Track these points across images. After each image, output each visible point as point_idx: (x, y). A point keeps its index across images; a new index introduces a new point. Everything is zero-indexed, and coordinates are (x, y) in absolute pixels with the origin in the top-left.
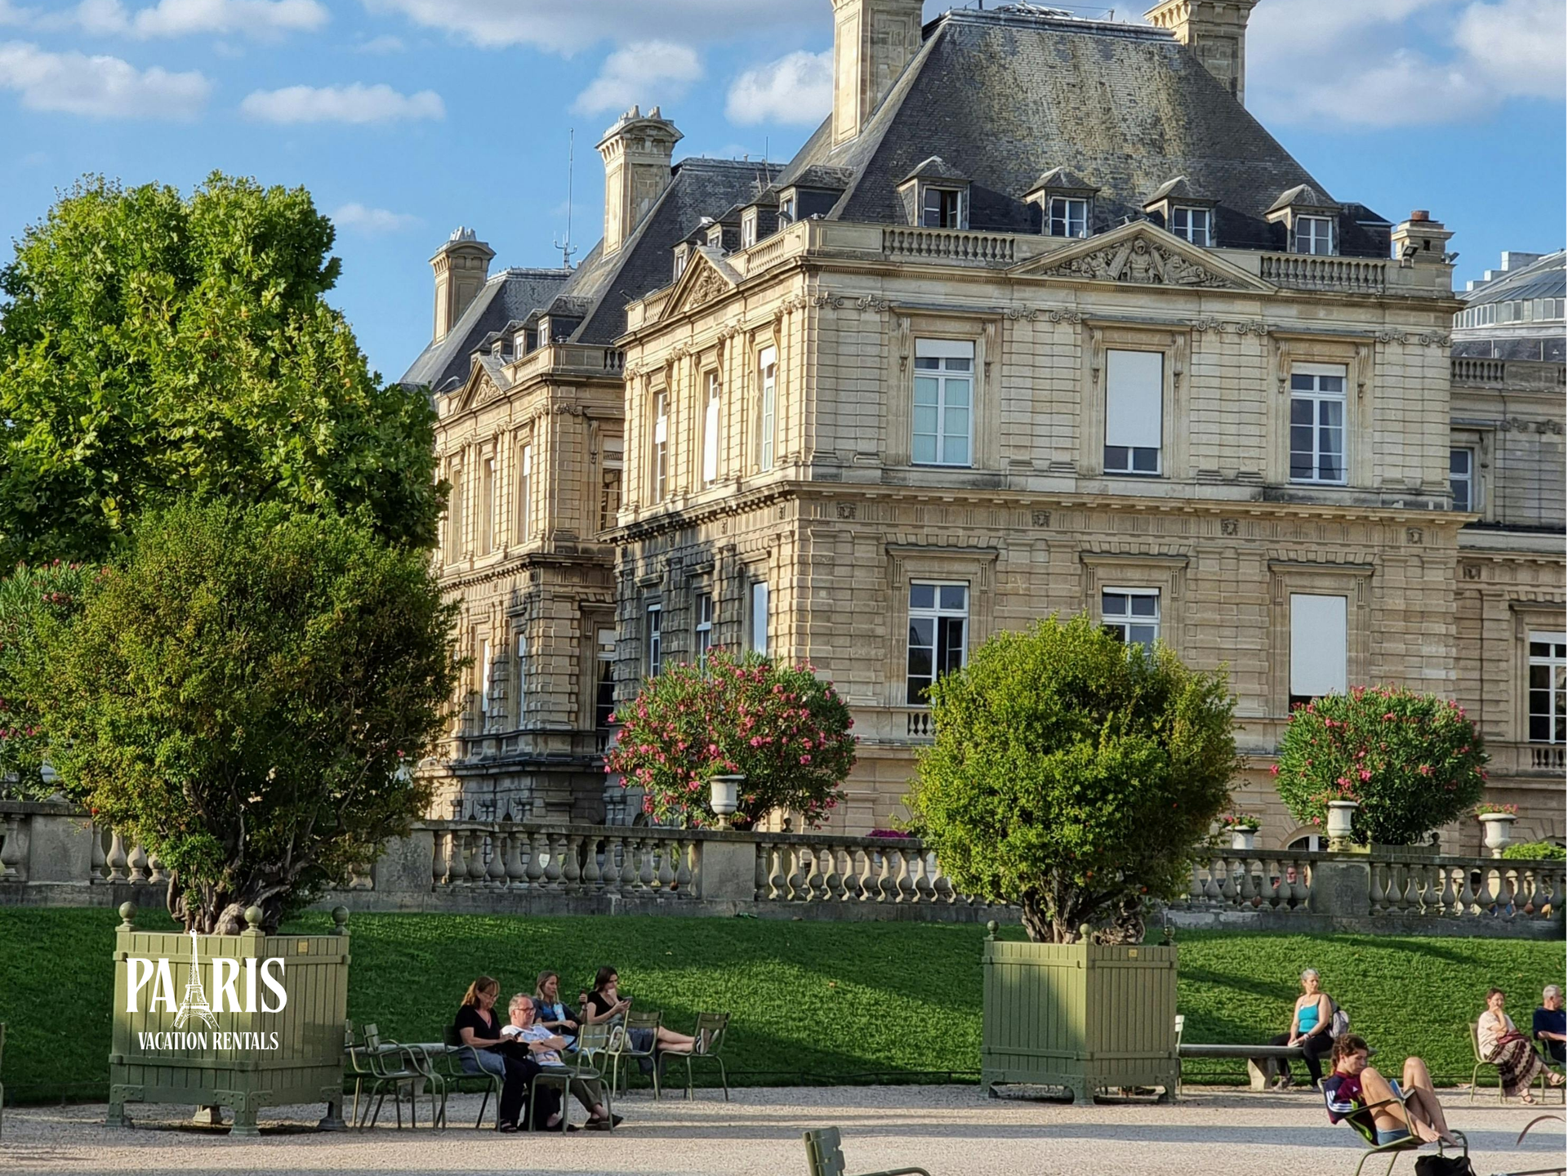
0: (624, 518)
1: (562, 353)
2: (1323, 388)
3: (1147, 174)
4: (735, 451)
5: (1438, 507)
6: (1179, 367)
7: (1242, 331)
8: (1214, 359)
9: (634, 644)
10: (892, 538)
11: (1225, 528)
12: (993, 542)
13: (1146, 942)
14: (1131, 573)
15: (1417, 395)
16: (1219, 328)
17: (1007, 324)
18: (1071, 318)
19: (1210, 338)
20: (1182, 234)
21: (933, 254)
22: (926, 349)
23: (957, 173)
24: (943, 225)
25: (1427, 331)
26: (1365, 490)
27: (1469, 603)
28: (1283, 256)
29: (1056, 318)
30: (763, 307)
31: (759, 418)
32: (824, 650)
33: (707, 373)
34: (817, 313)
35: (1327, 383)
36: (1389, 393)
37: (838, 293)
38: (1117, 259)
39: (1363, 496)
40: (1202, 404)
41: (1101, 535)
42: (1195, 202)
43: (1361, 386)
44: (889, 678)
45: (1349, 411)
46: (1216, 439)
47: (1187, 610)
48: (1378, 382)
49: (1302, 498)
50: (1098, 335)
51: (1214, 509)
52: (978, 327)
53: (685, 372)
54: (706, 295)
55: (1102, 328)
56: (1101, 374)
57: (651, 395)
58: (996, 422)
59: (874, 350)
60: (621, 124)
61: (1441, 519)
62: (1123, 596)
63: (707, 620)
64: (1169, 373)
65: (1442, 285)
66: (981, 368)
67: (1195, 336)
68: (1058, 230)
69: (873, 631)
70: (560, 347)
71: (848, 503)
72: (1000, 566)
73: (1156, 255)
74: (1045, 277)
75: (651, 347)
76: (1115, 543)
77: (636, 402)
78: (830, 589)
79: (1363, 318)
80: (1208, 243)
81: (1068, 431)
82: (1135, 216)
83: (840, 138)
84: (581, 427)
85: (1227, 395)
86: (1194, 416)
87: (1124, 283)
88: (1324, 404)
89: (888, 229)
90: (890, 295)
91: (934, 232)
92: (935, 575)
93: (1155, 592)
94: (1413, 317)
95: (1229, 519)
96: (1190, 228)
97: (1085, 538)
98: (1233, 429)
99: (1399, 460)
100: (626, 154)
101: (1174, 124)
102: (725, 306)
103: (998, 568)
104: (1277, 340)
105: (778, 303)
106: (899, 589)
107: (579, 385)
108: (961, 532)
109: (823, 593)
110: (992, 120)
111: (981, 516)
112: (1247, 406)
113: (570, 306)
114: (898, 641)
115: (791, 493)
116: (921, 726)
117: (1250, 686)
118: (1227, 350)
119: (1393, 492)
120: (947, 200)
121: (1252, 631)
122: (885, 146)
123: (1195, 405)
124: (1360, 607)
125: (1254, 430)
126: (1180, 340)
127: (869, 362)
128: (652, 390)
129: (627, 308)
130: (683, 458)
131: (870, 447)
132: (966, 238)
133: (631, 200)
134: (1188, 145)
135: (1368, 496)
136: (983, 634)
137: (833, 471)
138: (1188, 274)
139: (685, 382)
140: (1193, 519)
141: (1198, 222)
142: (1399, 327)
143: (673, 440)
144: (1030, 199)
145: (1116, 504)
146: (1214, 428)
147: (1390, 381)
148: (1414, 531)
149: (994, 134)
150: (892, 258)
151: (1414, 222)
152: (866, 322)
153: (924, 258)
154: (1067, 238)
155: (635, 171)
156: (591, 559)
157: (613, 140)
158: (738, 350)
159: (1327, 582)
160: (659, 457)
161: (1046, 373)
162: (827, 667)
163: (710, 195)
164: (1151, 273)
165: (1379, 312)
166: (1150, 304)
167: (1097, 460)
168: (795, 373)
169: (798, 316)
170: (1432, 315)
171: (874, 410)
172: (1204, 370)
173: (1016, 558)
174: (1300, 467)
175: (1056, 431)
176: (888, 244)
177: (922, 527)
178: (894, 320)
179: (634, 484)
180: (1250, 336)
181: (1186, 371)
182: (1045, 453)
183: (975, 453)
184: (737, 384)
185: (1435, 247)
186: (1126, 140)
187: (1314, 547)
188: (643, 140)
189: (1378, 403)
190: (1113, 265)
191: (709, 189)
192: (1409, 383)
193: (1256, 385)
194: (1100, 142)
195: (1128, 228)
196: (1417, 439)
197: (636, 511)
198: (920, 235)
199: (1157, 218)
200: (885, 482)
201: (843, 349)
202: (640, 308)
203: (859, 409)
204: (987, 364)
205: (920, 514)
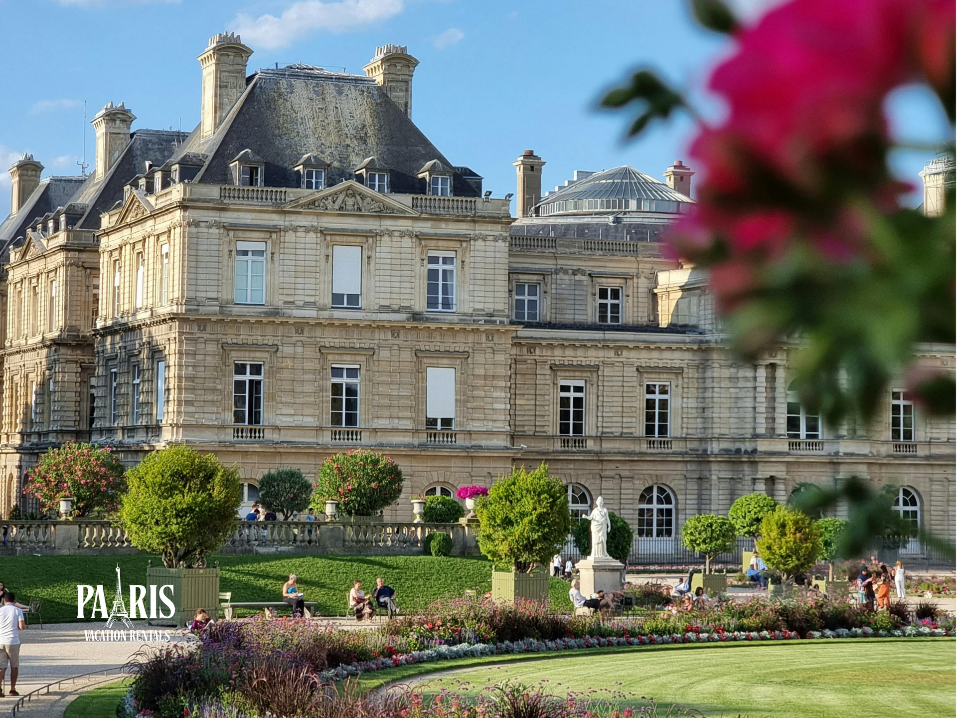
0: (99, 324)
1: (71, 234)
2: (444, 263)
3: (357, 154)
4: (150, 295)
5: (502, 322)
6: (370, 253)
7: (402, 235)
8: (388, 250)
9: (104, 389)
10: (224, 341)
11: (393, 335)
12: (275, 342)
13: (207, 567)
14: (345, 357)
15: (491, 266)
16: (390, 234)
17: (282, 234)
18: (314, 229)
19: (386, 238)
20: (372, 187)
21: (245, 199)
22: (242, 246)
23: (257, 157)
24: (251, 184)
25: (497, 234)
26: (465, 314)
27: (529, 366)
28: (424, 197)
29: (307, 230)
30: (162, 224)
31: (161, 279)
32: (191, 397)
33: (138, 254)
34: (187, 229)
35: (446, 260)
36: (477, 265)
37: (198, 219)
38: (338, 200)
39: (464, 317)
40: (381, 272)
41: (330, 338)
42: (379, 170)
43: (463, 262)
44: (224, 410)
45: (457, 275)
46: (388, 290)
47: (374, 376)
48: (472, 260)
49: (433, 319)
50: (328, 238)
51: (387, 325)
52: (267, 235)
53: (128, 252)
54: (137, 214)
55: (331, 235)
56: (330, 258)
57: (112, 262)
58: (277, 282)
59: (216, 248)
60: (103, 111)
61: (503, 329)
62: (342, 369)
63: (138, 378)
64: (365, 257)
65: (505, 210)
66: (270, 255)
67: (378, 238)
68: (309, 186)
69: (215, 387)
70: (70, 231)
71: (203, 323)
72: (279, 354)
73: (358, 197)
74: (301, 210)
75: (112, 237)
76: (337, 342)
77: (105, 265)
78: (194, 366)
79: (464, 227)
80: (386, 191)
81: (313, 287)
82: (349, 177)
83: (205, 134)
84: (81, 273)
85: (394, 267)
86: (377, 278)
87: (342, 211)
88: (445, 271)
89: (223, 187)
90: (224, 220)
91: (246, 188)
92: (247, 359)
93: (358, 367)
94: (490, 226)
95: (395, 330)
96: (377, 183)
97: (322, 340)
98: (397, 285)
99: (482, 299)
100: (106, 127)
101: (373, 128)
102: (146, 221)
103: (278, 355)
104: (420, 239)
105: (169, 223)
106: (229, 366)
107: (80, 251)
108: (259, 338)
109: (190, 368)
110: (279, 128)
111: (269, 330)
112: (404, 273)
113: (76, 208)
114: (228, 392)
115: (174, 318)
116: (240, 434)
117: (406, 414)
118: (395, 244)
119: (479, 315)
120: (253, 172)
121: (406, 386)
122: (224, 143)
123: (378, 272)
124: (461, 373)
125: (408, 285)
126: (370, 240)
127: (213, 253)
128: (113, 259)
129: (101, 216)
130: (127, 295)
131: (214, 295)
132: (262, 191)
133: (109, 152)
134: (379, 139)
135: (466, 318)
136: (271, 388)
137: (195, 307)
138: (374, 206)
139: (128, 257)
140: (377, 330)
141: (381, 179)
142: (483, 232)
143: (122, 286)
144: (296, 169)
145: (337, 323)
146: (388, 284)
147: (478, 259)
148: (489, 334)
149: (279, 136)
150: (225, 201)
151: (525, 156)
152: (211, 234)
153: (241, 201)
154: (314, 190)
155: (111, 136)
156: (86, 341)
157: (99, 120)
158: (152, 244)
159: (445, 361)
160: (115, 293)
161: (302, 258)
162: (193, 405)
163: (150, 149)
164: (356, 207)
165: (472, 224)
166: (355, 222)
167: (328, 301)
168: (177, 259)
169: (178, 230)
170: (500, 226)
171: (215, 277)
172: (382, 255)
173: (287, 350)
174: (432, 303)
175: (307, 286)
176: (223, 195)
177: (240, 335)
178: (226, 232)
179: (104, 307)
180: (406, 237)
181: (373, 256)
182: (301, 298)
183: (266, 298)
184: (151, 261)
185: (536, 169)
186: (347, 137)
187: (439, 344)
188: (115, 120)
189: (472, 271)
190: (336, 203)
191: (150, 146)
192: (487, 260)
193: (409, 262)
194: (334, 138)
195: (344, 184)
196: (491, 289)
197: (105, 320)
198: (239, 190)
199: (360, 178)
200: (221, 313)
201: (200, 247)
202: (107, 217)
203: (208, 277)
204: (273, 254)
205: (239, 329)
